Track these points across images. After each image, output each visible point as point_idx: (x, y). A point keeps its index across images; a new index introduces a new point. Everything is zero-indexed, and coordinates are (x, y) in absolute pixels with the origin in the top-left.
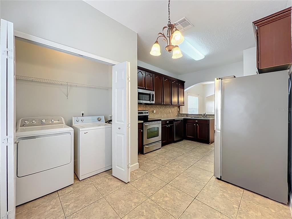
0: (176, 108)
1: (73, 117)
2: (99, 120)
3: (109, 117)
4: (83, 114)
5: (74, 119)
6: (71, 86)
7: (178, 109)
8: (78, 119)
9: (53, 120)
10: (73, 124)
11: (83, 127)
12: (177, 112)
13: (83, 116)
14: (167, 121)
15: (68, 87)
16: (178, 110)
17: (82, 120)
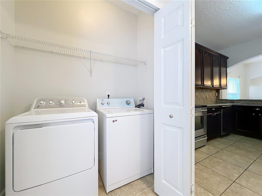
0: (214, 92)
1: (97, 99)
2: (128, 103)
3: (138, 100)
4: (109, 96)
5: (99, 102)
6: (95, 60)
7: (217, 93)
8: (103, 101)
9: (74, 102)
10: (98, 107)
11: (109, 112)
12: (215, 97)
13: (109, 98)
14: (213, 108)
15: (92, 62)
16: (217, 95)
17: (108, 103)
